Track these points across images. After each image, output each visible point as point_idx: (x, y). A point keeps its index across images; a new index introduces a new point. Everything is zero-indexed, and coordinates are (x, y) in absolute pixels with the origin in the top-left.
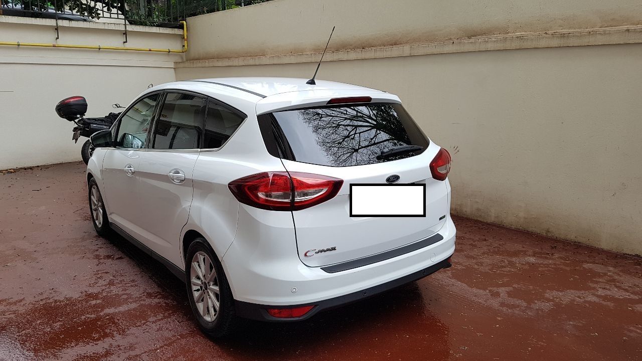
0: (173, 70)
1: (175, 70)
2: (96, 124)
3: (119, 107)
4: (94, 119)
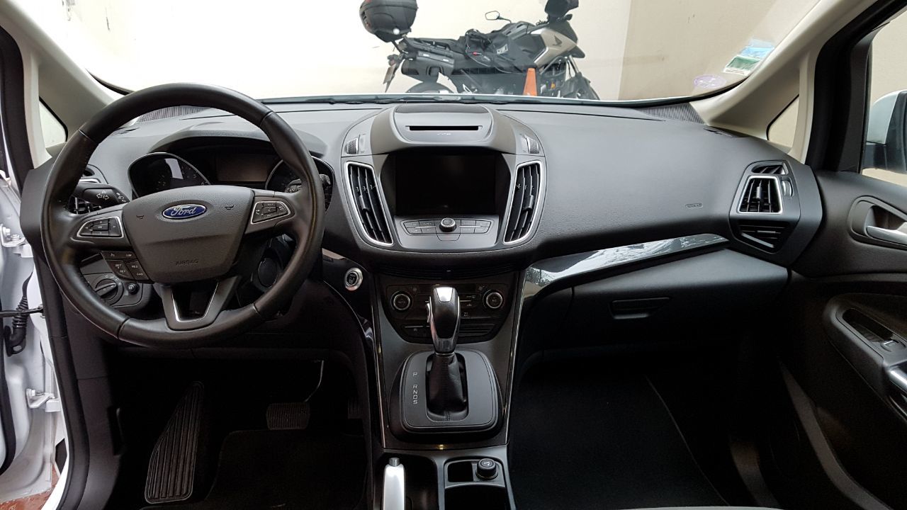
2: (431, 52)
3: (499, 18)
4: (430, 42)
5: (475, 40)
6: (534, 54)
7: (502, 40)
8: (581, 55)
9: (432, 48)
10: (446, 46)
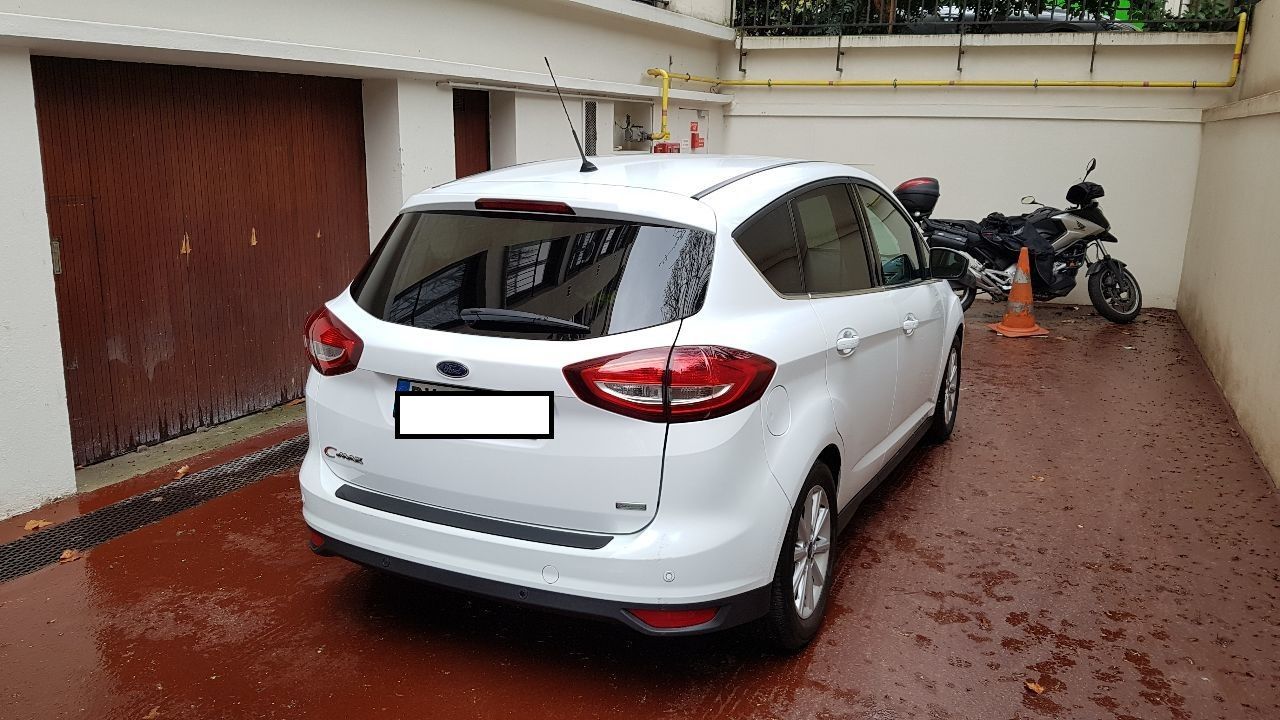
0: (1199, 127)
1: (1203, 129)
2: (946, 231)
3: (1033, 203)
4: (947, 222)
5: (995, 222)
6: (1053, 238)
7: (1021, 222)
8: (1113, 240)
9: (948, 228)
10: (962, 226)
